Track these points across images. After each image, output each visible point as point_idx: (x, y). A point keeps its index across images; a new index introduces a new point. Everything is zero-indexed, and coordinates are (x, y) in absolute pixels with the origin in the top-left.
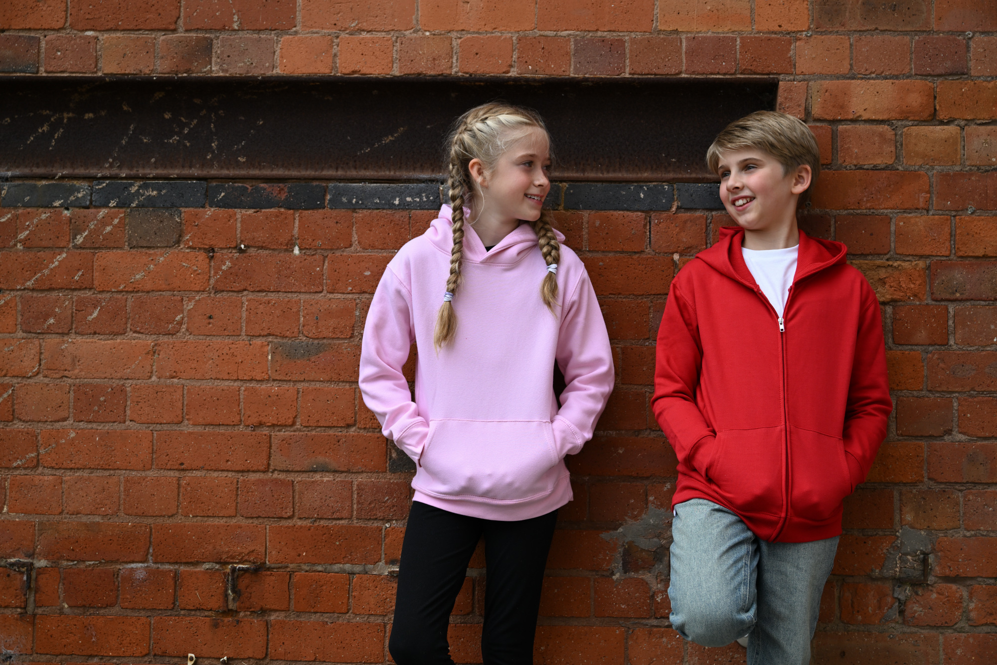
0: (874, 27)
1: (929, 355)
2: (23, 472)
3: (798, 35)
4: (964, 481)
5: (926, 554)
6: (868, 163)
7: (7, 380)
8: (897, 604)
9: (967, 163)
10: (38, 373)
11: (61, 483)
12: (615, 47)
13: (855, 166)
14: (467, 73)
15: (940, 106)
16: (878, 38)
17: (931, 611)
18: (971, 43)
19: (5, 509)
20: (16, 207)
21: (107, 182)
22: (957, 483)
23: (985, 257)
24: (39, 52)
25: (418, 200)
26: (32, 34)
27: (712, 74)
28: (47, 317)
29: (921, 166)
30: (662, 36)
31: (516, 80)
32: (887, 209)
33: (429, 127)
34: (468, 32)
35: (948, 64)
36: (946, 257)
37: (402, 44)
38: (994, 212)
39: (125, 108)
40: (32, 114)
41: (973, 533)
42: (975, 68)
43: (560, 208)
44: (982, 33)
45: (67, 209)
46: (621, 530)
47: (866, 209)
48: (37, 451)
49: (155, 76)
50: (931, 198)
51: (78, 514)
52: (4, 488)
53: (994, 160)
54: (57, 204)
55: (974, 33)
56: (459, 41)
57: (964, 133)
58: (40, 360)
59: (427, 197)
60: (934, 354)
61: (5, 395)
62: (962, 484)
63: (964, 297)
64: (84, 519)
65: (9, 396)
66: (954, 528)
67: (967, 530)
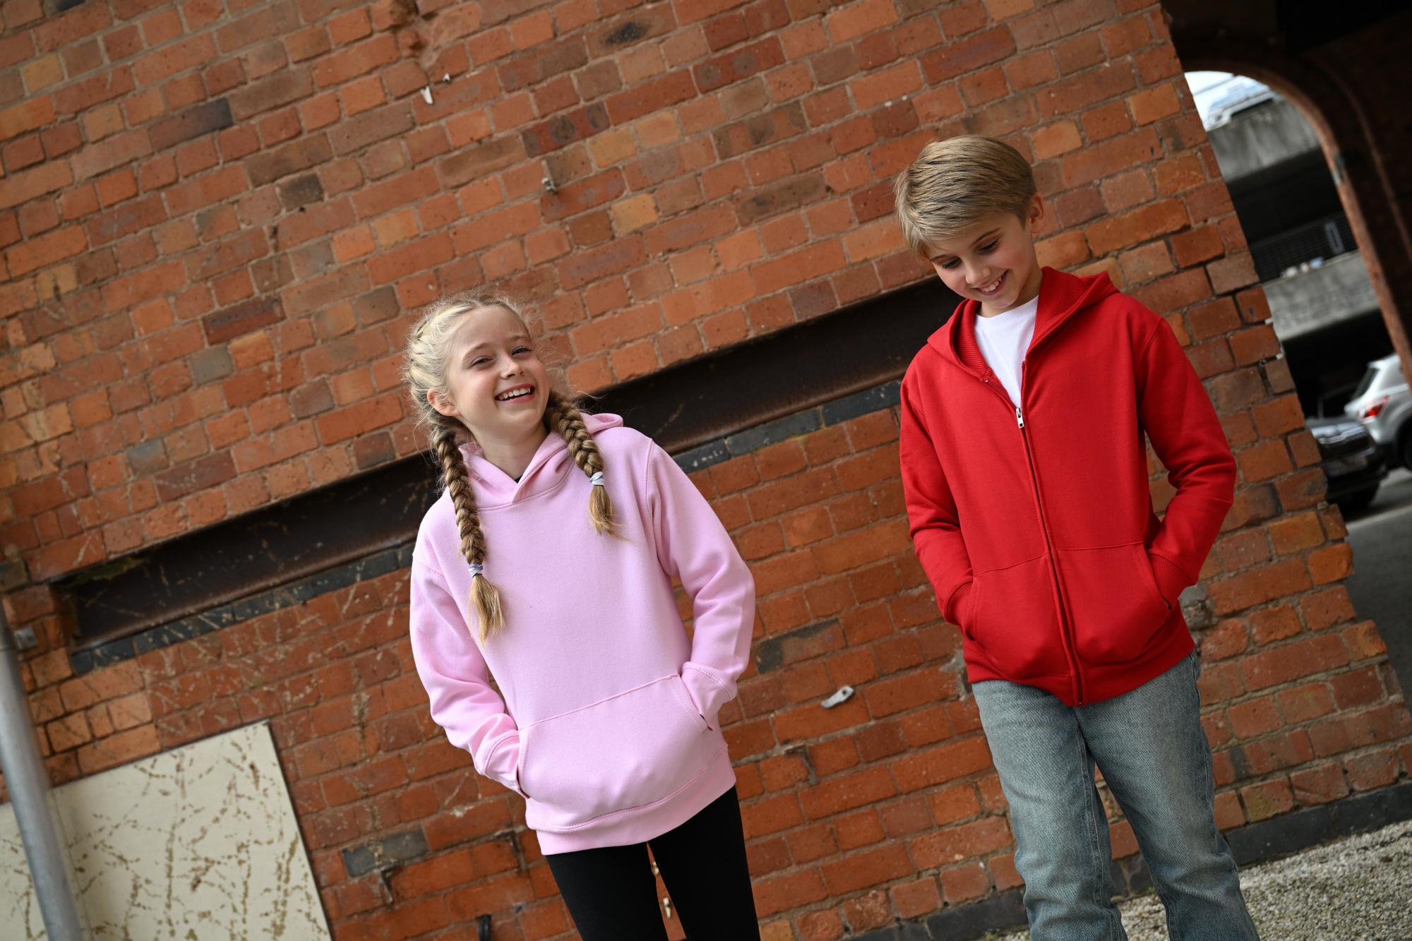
5: (1202, 602)
9: (1130, 283)
12: (823, 288)
14: (715, 347)
15: (1093, 246)
17: (1223, 645)
18: (1102, 189)
19: (480, 796)
24: (391, 443)
25: (711, 457)
26: (382, 431)
27: (905, 282)
30: (856, 267)
31: (756, 340)
33: (701, 397)
34: (707, 316)
35: (1088, 212)
37: (659, 342)
40: (401, 490)
41: (1235, 572)
42: (1111, 207)
43: (823, 426)
44: (1108, 177)
46: (954, 660)
52: (474, 781)
53: (1150, 273)
55: (1101, 180)
56: (702, 325)
57: (1120, 260)
59: (718, 453)
66: (1218, 574)
67: (1229, 571)
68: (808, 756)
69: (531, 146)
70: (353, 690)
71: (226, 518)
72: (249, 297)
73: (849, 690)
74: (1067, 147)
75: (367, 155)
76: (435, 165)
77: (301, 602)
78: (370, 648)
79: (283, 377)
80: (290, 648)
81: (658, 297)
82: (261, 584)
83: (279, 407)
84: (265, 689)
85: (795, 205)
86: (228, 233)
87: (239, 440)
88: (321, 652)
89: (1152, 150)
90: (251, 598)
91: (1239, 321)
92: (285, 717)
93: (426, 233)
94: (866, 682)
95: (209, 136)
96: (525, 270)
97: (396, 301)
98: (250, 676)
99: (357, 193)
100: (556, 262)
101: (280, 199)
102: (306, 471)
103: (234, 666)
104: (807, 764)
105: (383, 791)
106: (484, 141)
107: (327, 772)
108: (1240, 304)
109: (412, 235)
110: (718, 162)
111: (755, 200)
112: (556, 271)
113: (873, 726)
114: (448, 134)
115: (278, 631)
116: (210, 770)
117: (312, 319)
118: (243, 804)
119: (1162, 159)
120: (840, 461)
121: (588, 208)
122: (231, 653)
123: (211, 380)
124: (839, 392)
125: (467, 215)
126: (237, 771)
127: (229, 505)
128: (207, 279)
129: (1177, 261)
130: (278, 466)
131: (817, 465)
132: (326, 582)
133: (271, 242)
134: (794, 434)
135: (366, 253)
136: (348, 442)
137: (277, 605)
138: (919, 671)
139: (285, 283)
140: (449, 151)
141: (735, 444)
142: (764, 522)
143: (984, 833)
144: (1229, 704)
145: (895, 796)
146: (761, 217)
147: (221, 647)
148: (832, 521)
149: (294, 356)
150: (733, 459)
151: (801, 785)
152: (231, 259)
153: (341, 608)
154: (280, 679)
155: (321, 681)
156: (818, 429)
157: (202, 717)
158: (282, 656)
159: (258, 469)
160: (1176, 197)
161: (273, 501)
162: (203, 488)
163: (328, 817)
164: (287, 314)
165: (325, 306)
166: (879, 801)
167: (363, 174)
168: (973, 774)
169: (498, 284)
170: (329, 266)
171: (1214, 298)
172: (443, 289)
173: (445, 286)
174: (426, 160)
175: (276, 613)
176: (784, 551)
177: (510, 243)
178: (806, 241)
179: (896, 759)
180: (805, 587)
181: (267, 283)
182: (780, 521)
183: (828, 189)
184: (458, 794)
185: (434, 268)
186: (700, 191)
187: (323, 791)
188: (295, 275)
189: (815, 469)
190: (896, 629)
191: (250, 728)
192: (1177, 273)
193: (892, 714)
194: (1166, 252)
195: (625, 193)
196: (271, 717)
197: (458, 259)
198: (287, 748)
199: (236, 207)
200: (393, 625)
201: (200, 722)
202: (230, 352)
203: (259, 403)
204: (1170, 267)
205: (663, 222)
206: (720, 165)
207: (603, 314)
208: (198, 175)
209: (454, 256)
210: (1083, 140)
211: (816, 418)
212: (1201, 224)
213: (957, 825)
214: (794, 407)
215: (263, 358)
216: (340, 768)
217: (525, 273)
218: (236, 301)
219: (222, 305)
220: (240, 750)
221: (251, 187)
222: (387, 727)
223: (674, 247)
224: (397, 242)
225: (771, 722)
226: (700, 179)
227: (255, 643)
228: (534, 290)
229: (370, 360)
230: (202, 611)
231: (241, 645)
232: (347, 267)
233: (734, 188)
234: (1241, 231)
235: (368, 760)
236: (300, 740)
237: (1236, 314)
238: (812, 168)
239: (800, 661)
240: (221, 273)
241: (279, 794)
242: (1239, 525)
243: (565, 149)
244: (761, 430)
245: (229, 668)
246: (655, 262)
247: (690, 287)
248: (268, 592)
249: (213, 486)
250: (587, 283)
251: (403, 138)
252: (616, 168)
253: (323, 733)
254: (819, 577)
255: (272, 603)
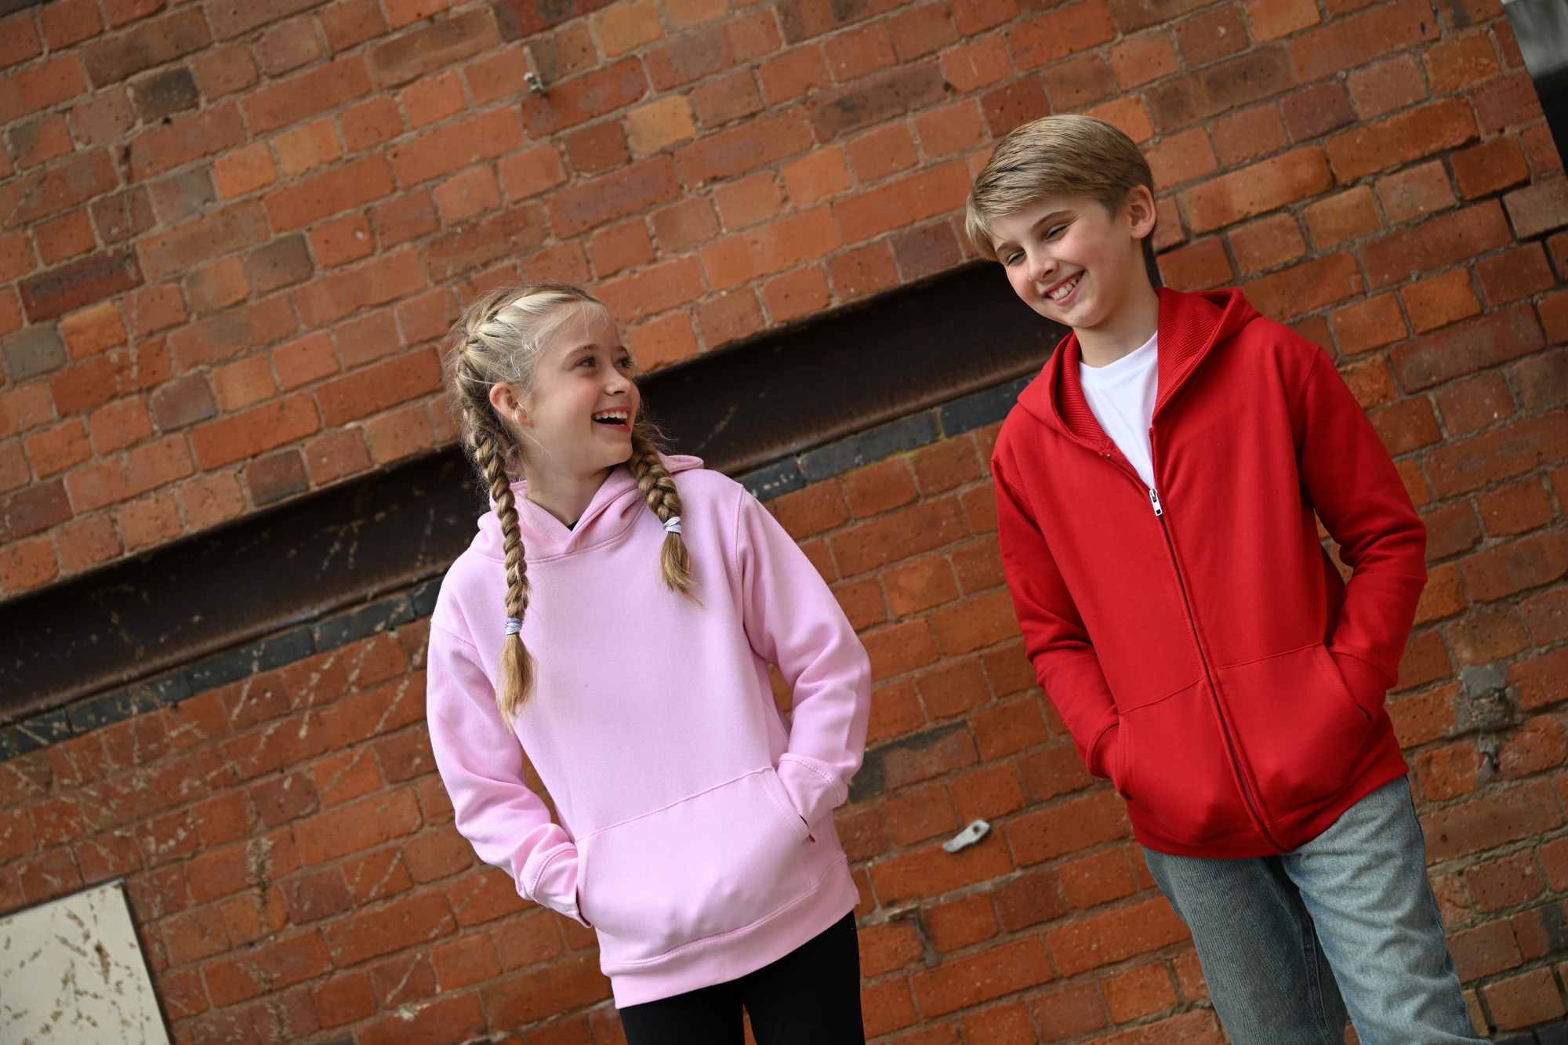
0: (1228, 106)
1: (1425, 460)
2: (443, 940)
3: (1145, 146)
4: (1517, 590)
5: (1501, 690)
6: (1276, 264)
7: (391, 844)
8: (1486, 759)
9: (1392, 223)
10: (422, 825)
11: (490, 938)
13: (1263, 272)
14: (782, 322)
15: (1337, 169)
16: (1238, 117)
17: (1530, 754)
18: (1349, 85)
19: (438, 989)
20: (335, 647)
21: (426, 584)
22: (1508, 596)
23: (1450, 324)
24: (302, 467)
25: (777, 484)
26: (289, 449)
28: (410, 758)
29: (1339, 246)
31: (841, 311)
32: (1316, 308)
33: (762, 395)
34: (769, 275)
35: (1330, 118)
36: (1405, 339)
37: (698, 314)
38: (1443, 269)
39: (417, 493)
40: (316, 536)
41: (1548, 647)
42: (1363, 111)
43: (942, 436)
44: (1358, 67)
45: (392, 629)
47: (1292, 316)
48: (451, 912)
49: (438, 448)
50: (1363, 278)
51: (520, 966)
52: (429, 966)
53: (1421, 208)
54: (379, 627)
55: (1347, 71)
56: (762, 289)
57: (1376, 190)
58: (420, 809)
59: (787, 477)
60: (1430, 457)
61: (395, 862)
62: (1515, 595)
63: (1442, 378)
64: (529, 971)
65: (401, 860)
66: (1524, 650)
67: (1540, 646)
68: (923, 923)
69: (508, 24)
70: (249, 833)
71: (56, 580)
72: (89, 251)
73: (984, 826)
74: (1299, 26)
75: (263, 39)
76: (364, 54)
77: (170, 704)
78: (274, 770)
79: (140, 370)
80: (153, 772)
81: (696, 248)
82: (111, 678)
83: (134, 415)
84: (117, 833)
85: (900, 110)
86: (56, 156)
87: (75, 464)
88: (201, 778)
89: (1423, 27)
90: (95, 698)
91: (1552, 278)
92: (147, 875)
93: (353, 155)
94: (1008, 814)
95: (27, 12)
96: (499, 208)
97: (308, 257)
98: (94, 815)
99: (249, 96)
100: (546, 196)
101: (134, 105)
102: (177, 510)
103: (70, 801)
104: (922, 936)
105: (294, 983)
106: (436, 17)
107: (210, 956)
108: (1553, 253)
109: (331, 158)
110: (784, 47)
111: (839, 103)
112: (546, 209)
113: (1018, 879)
114: (383, 8)
115: (137, 747)
116: (36, 955)
117: (184, 284)
118: (87, 1005)
119: (1438, 39)
120: (967, 488)
121: (592, 117)
122: (66, 781)
123: (34, 376)
124: (965, 386)
125: (414, 128)
126: (76, 956)
127: (60, 562)
128: (26, 224)
129: (1459, 190)
130: (134, 502)
131: (934, 495)
132: (207, 673)
133: (120, 170)
134: (899, 449)
135: (263, 186)
136: (238, 466)
137: (135, 709)
138: (1086, 796)
139: (142, 231)
140: (386, 34)
141: (813, 464)
142: (856, 580)
143: (1182, 1034)
144: (1541, 841)
145: (1052, 981)
146: (848, 129)
147: (51, 772)
148: (956, 577)
149: (157, 338)
150: (809, 487)
151: (913, 966)
152: (61, 195)
153: (231, 713)
154: (139, 818)
155: (201, 821)
156: (934, 441)
157: (23, 876)
158: (142, 785)
159: (104, 507)
160: (1458, 96)
161: (127, 555)
162: (23, 537)
163: (212, 1022)
164: (146, 278)
165: (203, 265)
166: (1028, 989)
167: (257, 67)
168: (1166, 948)
169: (459, 230)
170: (208, 204)
171: (1514, 245)
172: (377, 237)
173: (382, 234)
174: (351, 47)
175: (132, 721)
176: (885, 622)
177: (478, 169)
178: (915, 164)
179: (1054, 926)
180: (917, 674)
181: (115, 231)
182: (880, 577)
183: (948, 87)
184: (404, 987)
185: (365, 207)
186: (758, 91)
187: (204, 984)
188: (158, 219)
189: (930, 501)
190: (1052, 735)
191: (95, 893)
192: (1461, 207)
193: (1047, 860)
194: (1445, 178)
195: (647, 95)
196: (126, 876)
197: (400, 193)
198: (150, 921)
199: (68, 117)
200: (307, 737)
201: (20, 884)
202: (62, 335)
203: (105, 408)
204: (1450, 200)
205: (704, 137)
206: (786, 53)
207: (616, 273)
208: (11, 70)
209: (395, 189)
210: (1321, 12)
211: (932, 425)
212: (1495, 135)
213: (1144, 1023)
214: (898, 409)
215: (110, 342)
216: (230, 949)
217: (500, 213)
218: (70, 258)
219: (48, 264)
220: (81, 924)
221: (90, 89)
222: (299, 888)
223: (720, 174)
224: (308, 169)
225: (868, 874)
226: (757, 72)
227: (101, 765)
228: (513, 238)
229: (271, 344)
230: (21, 719)
231: (80, 769)
232: (235, 206)
233: (808, 87)
234: (1553, 146)
235: (272, 938)
236: (172, 907)
237: (1547, 267)
238: (923, 56)
239: (910, 784)
240: (46, 215)
241: (139, 989)
242: (1553, 578)
243: (558, 29)
244: (850, 443)
245: (63, 803)
246: (691, 196)
247: (744, 233)
248: (122, 690)
249: (37, 532)
250: (592, 228)
251: (316, 13)
252: (634, 57)
253: (204, 898)
254: (938, 660)
255: (126, 706)
